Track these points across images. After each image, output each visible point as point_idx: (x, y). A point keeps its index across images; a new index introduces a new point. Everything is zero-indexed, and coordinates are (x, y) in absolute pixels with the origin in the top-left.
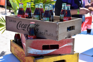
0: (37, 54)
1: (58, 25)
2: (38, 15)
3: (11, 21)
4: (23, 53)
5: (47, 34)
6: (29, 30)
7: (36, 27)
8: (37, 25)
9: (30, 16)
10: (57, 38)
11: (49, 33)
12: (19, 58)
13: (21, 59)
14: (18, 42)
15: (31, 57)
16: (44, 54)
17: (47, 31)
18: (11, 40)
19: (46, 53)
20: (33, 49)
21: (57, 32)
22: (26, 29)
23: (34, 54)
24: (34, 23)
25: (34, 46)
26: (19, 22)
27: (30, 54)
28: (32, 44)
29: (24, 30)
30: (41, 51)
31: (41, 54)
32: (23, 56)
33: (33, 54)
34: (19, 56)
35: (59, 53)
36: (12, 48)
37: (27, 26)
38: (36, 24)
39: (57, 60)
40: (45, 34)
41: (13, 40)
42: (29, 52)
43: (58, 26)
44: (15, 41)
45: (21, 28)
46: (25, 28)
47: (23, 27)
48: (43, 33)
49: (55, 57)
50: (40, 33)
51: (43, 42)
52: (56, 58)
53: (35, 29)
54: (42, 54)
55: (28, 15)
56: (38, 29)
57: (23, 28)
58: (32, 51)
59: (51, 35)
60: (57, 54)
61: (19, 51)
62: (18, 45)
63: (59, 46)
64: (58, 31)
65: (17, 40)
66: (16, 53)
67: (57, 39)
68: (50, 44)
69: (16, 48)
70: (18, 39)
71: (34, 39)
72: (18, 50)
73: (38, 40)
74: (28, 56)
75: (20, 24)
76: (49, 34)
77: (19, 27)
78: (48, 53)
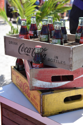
0: (45, 87)
1: (72, 50)
2: (46, 35)
3: (12, 43)
4: (27, 84)
5: (57, 61)
6: (34, 55)
7: (43, 51)
8: (44, 50)
9: (35, 35)
10: (70, 67)
11: (59, 60)
12: (22, 90)
13: (25, 92)
14: (20, 69)
15: (37, 91)
16: (54, 87)
17: (57, 58)
18: (11, 67)
19: (57, 86)
20: (39, 81)
21: (70, 59)
22: (30, 54)
23: (41, 87)
24: (40, 46)
25: (41, 77)
26: (21, 45)
27: (36, 87)
28: (38, 75)
29: (27, 55)
30: (50, 83)
31: (50, 87)
32: (27, 88)
33: (39, 88)
34: (22, 87)
35: (74, 87)
36: (14, 76)
37: (32, 50)
38: (44, 48)
39: (71, 96)
40: (55, 61)
41: (14, 67)
42: (34, 85)
43: (72, 52)
44: (17, 67)
45: (23, 52)
46: (29, 52)
47: (26, 51)
48: (52, 60)
49: (68, 91)
50: (49, 60)
51: (52, 72)
52: (69, 93)
53: (41, 55)
54: (52, 87)
55: (33, 33)
56: (46, 55)
57: (26, 53)
58: (39, 83)
59: (63, 63)
60: (71, 87)
61: (22, 82)
62: (20, 73)
63: (74, 77)
64: (72, 58)
65: (19, 66)
66: (18, 84)
67: (71, 69)
68: (61, 75)
69: (18, 77)
70: (21, 65)
71: (40, 67)
72: (20, 80)
73: (46, 69)
74: (33, 90)
75: (23, 48)
76: (60, 62)
77: (22, 51)
78: (59, 86)
